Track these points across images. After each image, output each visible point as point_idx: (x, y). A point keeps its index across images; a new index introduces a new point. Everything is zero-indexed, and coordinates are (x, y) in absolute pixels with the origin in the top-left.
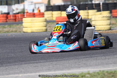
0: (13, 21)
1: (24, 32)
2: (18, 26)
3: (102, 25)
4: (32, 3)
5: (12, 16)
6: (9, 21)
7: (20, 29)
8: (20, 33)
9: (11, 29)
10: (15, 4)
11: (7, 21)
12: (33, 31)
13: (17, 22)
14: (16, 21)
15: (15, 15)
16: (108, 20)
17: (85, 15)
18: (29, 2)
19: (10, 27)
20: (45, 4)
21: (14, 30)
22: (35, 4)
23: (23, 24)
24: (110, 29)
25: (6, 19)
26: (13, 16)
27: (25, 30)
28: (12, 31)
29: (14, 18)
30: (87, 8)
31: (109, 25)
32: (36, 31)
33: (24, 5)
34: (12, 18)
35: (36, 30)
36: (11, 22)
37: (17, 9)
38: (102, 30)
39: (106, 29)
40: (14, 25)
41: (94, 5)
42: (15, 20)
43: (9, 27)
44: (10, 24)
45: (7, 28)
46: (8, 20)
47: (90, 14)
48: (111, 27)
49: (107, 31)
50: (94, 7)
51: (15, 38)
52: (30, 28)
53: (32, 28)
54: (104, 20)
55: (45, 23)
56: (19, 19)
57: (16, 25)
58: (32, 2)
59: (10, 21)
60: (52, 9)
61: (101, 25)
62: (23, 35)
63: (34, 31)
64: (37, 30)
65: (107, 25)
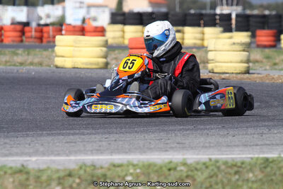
0: (36, 40)
1: (57, 67)
2: (45, 53)
3: (231, 62)
4: (82, 5)
5: (33, 30)
6: (26, 41)
7: (49, 59)
8: (48, 68)
9: (30, 59)
10: (44, 4)
11: (22, 41)
12: (76, 66)
13: (44, 44)
14: (42, 41)
15: (41, 28)
16: (244, 51)
17: (195, 38)
18: (75, 2)
19: (28, 54)
20: (110, 9)
21: (36, 60)
22: (89, 7)
23: (56, 48)
24: (247, 72)
25: (21, 37)
26: (36, 31)
27: (59, 61)
28: (31, 64)
29: (38, 34)
30: (202, 22)
31: (244, 63)
32: (82, 66)
33: (64, 8)
34: (33, 33)
35: (83, 63)
37: (48, 16)
38: (227, 73)
39: (239, 72)
40: (38, 50)
41: (218, 17)
42: (41, 39)
43: (26, 53)
44: (28, 48)
45: (21, 55)
46: (24, 38)
47: (206, 36)
48: (249, 67)
49: (239, 76)
50: (218, 21)
51: (34, 78)
52: (71, 59)
53: (75, 59)
54: (234, 51)
55: (104, 49)
56: (49, 37)
57: (41, 50)
58: (81, 3)
59: (29, 42)
60: (125, 19)
61: (227, 62)
62: (53, 72)
63: (79, 67)
64: (86, 64)
65: (242, 62)
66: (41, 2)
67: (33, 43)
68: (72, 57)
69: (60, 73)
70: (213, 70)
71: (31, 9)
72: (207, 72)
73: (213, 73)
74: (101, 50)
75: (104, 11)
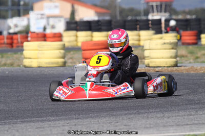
0: (8, 46)
1: (25, 67)
2: (15, 56)
3: (163, 58)
4: (43, 17)
5: (5, 38)
7: (19, 60)
8: (18, 68)
9: (4, 61)
10: (13, 16)
12: (41, 66)
13: (14, 48)
14: (12, 47)
15: (11, 36)
16: (173, 49)
17: (133, 40)
18: (38, 14)
19: (2, 57)
20: (65, 19)
21: (9, 62)
22: (49, 17)
23: (24, 52)
24: (176, 65)
26: (7, 39)
27: (27, 62)
28: (5, 65)
29: (9, 41)
30: (138, 26)
31: (174, 58)
32: (45, 65)
33: (29, 19)
34: (6, 41)
35: (46, 63)
36: (5, 47)
37: (16, 26)
38: (161, 67)
39: (169, 65)
40: (9, 53)
41: (150, 22)
42: (11, 44)
44: (2, 52)
47: (142, 38)
48: (177, 62)
50: (150, 26)
51: (8, 76)
52: (36, 60)
53: (39, 60)
54: (165, 49)
55: (62, 51)
56: (18, 43)
57: (12, 53)
58: (42, 15)
59: (2, 47)
60: (77, 26)
61: (160, 58)
62: (23, 71)
63: (43, 66)
64: (49, 63)
65: (171, 57)
66: (10, 13)
67: (6, 48)
68: (37, 58)
69: (28, 71)
70: (149, 64)
71: (3, 21)
72: (144, 66)
73: (149, 67)
74: (60, 52)
75: (60, 21)
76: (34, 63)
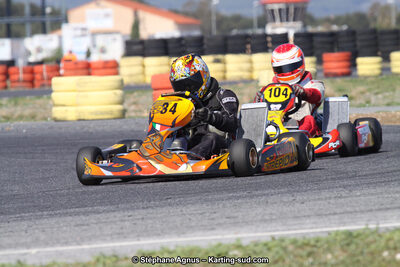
0: (25, 84)
1: (56, 120)
2: (40, 101)
4: (84, 32)
5: (21, 71)
6: (12, 87)
7: (45, 109)
8: (44, 122)
9: (18, 111)
10: (33, 33)
11: (6, 87)
12: (82, 118)
13: (37, 88)
14: (33, 85)
15: (31, 68)
17: (241, 70)
18: (75, 29)
19: (16, 104)
20: (124, 36)
21: (27, 112)
22: (94, 34)
23: (53, 95)
25: (4, 81)
26: (24, 72)
27: (58, 113)
28: (21, 117)
29: (28, 76)
30: (249, 46)
32: (90, 117)
33: (60, 38)
34: (21, 76)
35: (92, 113)
37: (39, 50)
40: (28, 98)
41: (269, 39)
42: (32, 82)
43: (13, 103)
44: (15, 96)
45: (6, 106)
46: (8, 83)
47: (256, 66)
50: (270, 45)
51: (26, 137)
52: (73, 109)
53: (80, 108)
55: (119, 92)
56: (43, 79)
57: (32, 97)
58: (84, 29)
59: (15, 87)
60: (144, 49)
62: (52, 128)
63: (86, 118)
64: (96, 113)
66: (28, 28)
67: (21, 89)
68: (77, 105)
69: (61, 128)
71: (16, 41)
74: (115, 94)
75: (115, 39)
76: (70, 114)
